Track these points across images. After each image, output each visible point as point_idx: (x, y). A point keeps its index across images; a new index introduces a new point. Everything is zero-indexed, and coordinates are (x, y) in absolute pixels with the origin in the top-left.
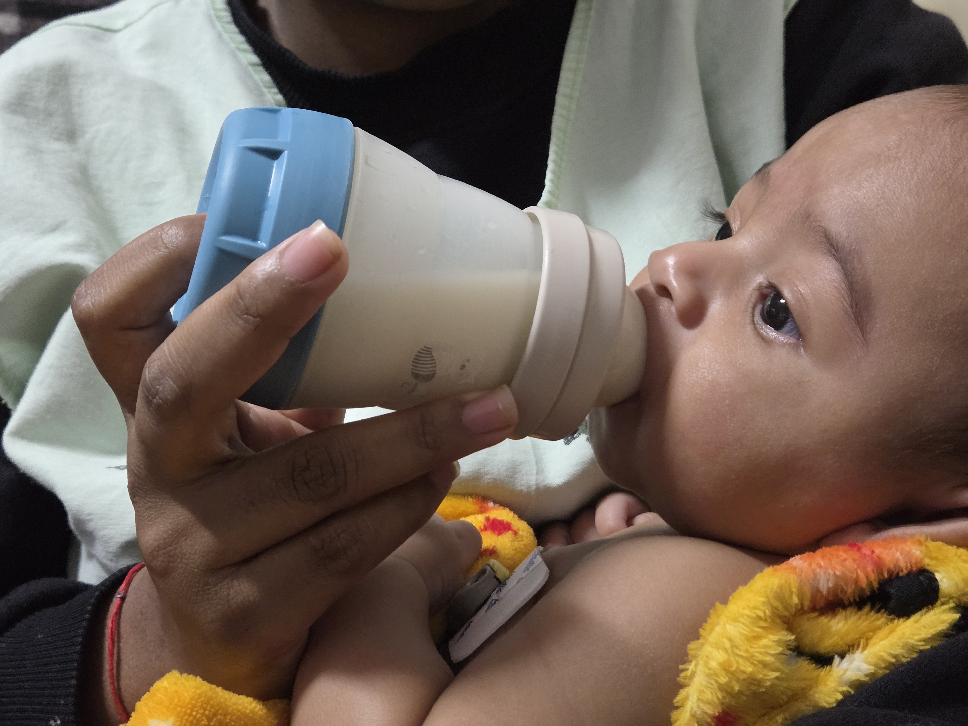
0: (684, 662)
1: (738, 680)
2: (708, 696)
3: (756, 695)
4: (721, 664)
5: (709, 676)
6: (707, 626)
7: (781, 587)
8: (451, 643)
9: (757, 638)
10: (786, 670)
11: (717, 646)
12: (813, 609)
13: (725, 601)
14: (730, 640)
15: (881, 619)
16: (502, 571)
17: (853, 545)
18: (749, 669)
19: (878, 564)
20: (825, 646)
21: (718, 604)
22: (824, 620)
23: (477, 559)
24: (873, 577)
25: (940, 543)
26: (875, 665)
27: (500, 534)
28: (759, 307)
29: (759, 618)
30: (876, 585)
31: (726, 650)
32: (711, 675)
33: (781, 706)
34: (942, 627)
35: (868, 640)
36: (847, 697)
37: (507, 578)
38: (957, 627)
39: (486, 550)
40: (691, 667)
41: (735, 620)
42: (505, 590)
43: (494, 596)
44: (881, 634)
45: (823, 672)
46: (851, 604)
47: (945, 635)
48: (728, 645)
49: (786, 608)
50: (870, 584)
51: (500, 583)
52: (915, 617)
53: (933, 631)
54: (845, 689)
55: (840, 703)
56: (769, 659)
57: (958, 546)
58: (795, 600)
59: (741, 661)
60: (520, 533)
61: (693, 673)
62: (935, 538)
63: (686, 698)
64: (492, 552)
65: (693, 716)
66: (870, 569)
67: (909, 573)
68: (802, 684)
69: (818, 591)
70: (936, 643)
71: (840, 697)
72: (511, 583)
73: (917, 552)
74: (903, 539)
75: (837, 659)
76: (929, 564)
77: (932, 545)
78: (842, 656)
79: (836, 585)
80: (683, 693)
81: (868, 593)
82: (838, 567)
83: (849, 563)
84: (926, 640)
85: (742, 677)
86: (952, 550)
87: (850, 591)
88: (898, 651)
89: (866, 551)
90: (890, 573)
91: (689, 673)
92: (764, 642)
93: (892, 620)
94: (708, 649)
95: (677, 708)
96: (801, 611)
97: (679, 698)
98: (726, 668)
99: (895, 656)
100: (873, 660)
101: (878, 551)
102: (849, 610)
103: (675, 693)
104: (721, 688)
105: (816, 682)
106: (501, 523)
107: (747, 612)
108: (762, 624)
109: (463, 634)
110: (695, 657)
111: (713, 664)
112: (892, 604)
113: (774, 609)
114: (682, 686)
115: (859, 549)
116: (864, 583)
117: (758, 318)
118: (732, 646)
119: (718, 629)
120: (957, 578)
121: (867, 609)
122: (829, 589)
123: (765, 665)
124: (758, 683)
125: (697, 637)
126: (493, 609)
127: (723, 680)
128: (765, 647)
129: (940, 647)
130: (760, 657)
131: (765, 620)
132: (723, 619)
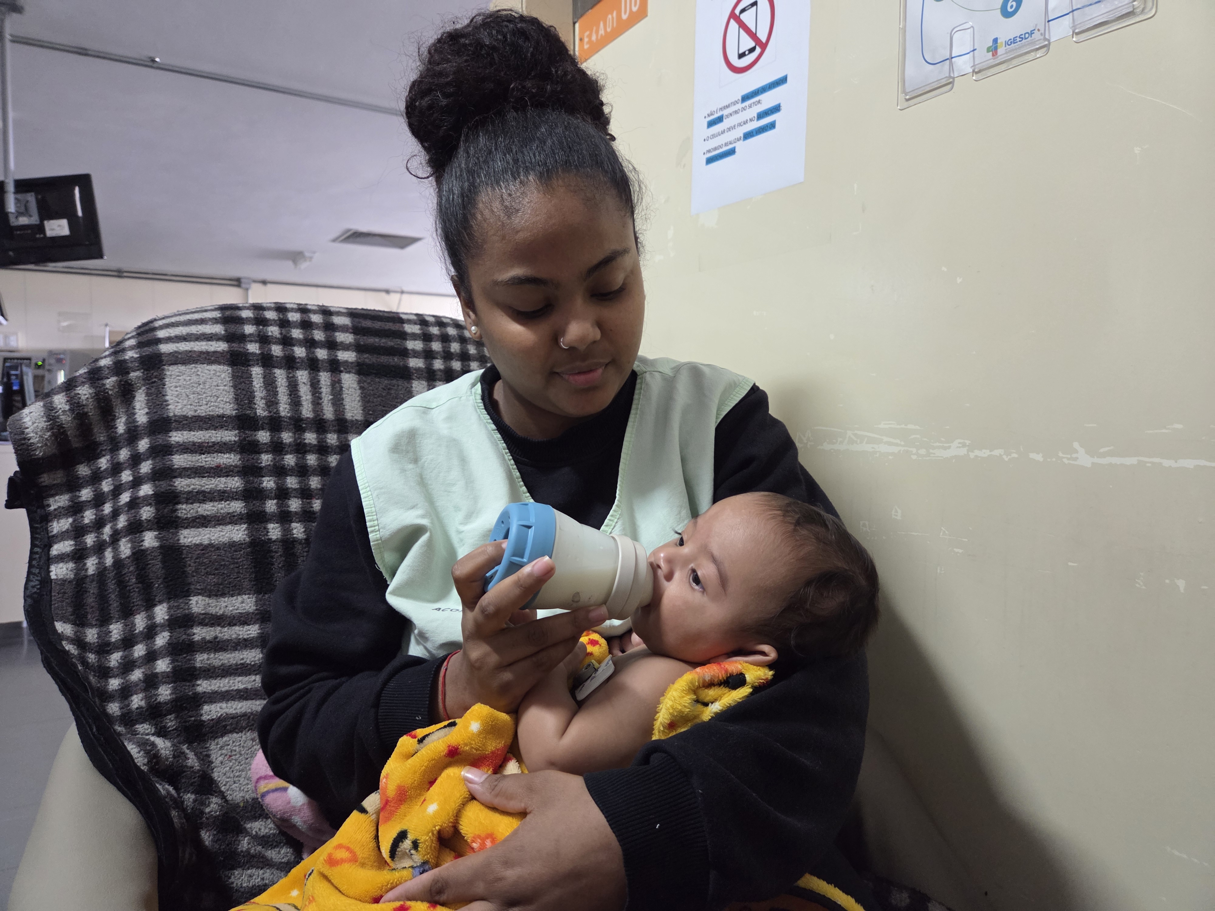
0: (659, 704)
1: (676, 711)
2: (666, 716)
3: (682, 717)
4: (671, 706)
5: (666, 709)
6: (667, 692)
7: (692, 679)
8: (577, 692)
9: (683, 697)
10: (692, 708)
11: (670, 699)
12: (704, 686)
13: (673, 683)
14: (674, 697)
15: (727, 690)
16: (596, 665)
17: (719, 664)
18: (680, 708)
19: (726, 671)
20: (707, 700)
21: (671, 685)
22: (706, 690)
23: (585, 657)
24: (724, 676)
25: (747, 664)
26: (723, 707)
27: (594, 646)
28: (692, 575)
29: (684, 690)
30: (725, 678)
31: (672, 701)
32: (667, 709)
33: (690, 720)
34: (746, 694)
35: (721, 697)
36: (712, 717)
37: (598, 668)
38: (751, 694)
39: (589, 653)
40: (661, 706)
41: (676, 690)
42: (598, 673)
43: (593, 675)
44: (726, 695)
45: (705, 709)
46: (717, 685)
47: (747, 697)
48: (673, 699)
49: (694, 687)
50: (723, 678)
51: (596, 670)
52: (738, 690)
53: (743, 695)
54: (713, 715)
55: (710, 720)
56: (686, 704)
57: (754, 665)
58: (697, 684)
59: (677, 705)
60: (602, 645)
61: (662, 708)
62: (746, 662)
63: (659, 717)
64: (591, 654)
65: (661, 723)
66: (723, 672)
67: (737, 674)
68: (698, 713)
69: (705, 680)
70: (744, 699)
71: (710, 718)
72: (600, 670)
73: (740, 667)
74: (736, 662)
75: (710, 704)
76: (744, 671)
77: (745, 664)
78: (712, 703)
79: (711, 678)
80: (658, 715)
81: (723, 681)
82: (712, 672)
83: (716, 670)
84: (740, 699)
85: (677, 710)
86: (752, 666)
87: (716, 680)
88: (730, 702)
89: (722, 666)
90: (730, 674)
91: (660, 708)
92: (685, 698)
93: (730, 691)
94: (667, 700)
95: (656, 720)
96: (699, 687)
97: (656, 717)
98: (672, 707)
99: (730, 704)
100: (722, 705)
101: (726, 666)
102: (716, 687)
103: (655, 715)
104: (670, 714)
105: (702, 712)
106: (595, 640)
107: (680, 688)
108: (685, 692)
109: (581, 690)
110: (662, 702)
111: (668, 705)
112: (730, 686)
113: (689, 686)
114: (658, 713)
115: (720, 665)
116: (721, 678)
117: (691, 580)
118: (675, 700)
119: (670, 693)
120: (752, 677)
121: (722, 686)
122: (709, 680)
123: (685, 706)
124: (683, 712)
125: (664, 696)
126: (593, 681)
127: (671, 711)
128: (686, 700)
129: (744, 701)
130: (684, 704)
131: (686, 691)
132: (672, 690)
